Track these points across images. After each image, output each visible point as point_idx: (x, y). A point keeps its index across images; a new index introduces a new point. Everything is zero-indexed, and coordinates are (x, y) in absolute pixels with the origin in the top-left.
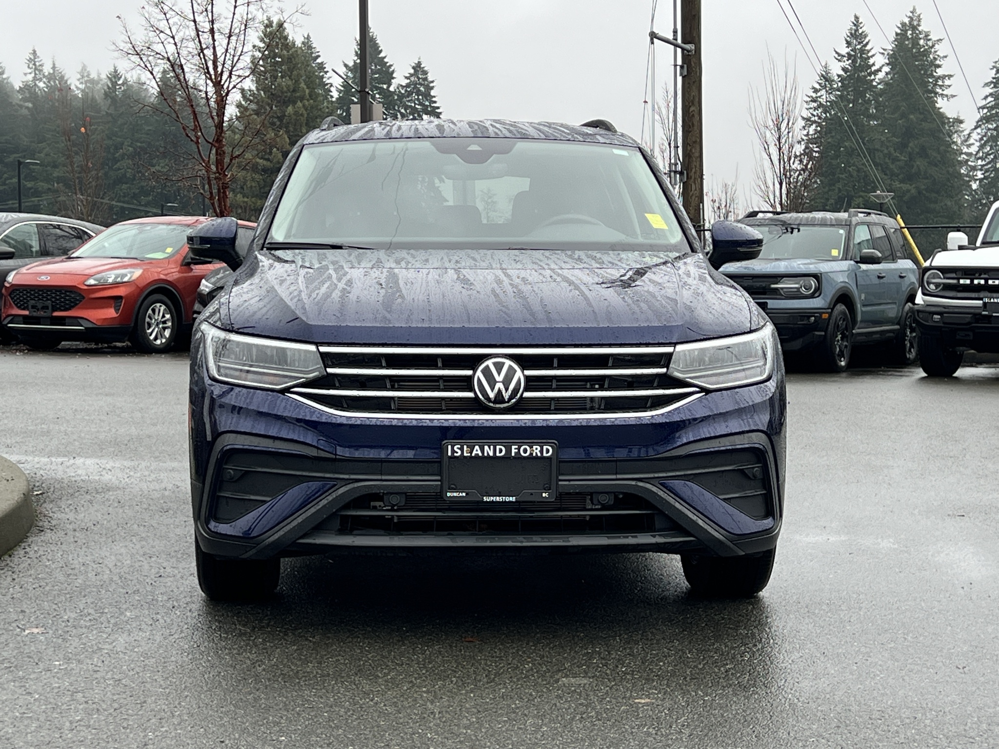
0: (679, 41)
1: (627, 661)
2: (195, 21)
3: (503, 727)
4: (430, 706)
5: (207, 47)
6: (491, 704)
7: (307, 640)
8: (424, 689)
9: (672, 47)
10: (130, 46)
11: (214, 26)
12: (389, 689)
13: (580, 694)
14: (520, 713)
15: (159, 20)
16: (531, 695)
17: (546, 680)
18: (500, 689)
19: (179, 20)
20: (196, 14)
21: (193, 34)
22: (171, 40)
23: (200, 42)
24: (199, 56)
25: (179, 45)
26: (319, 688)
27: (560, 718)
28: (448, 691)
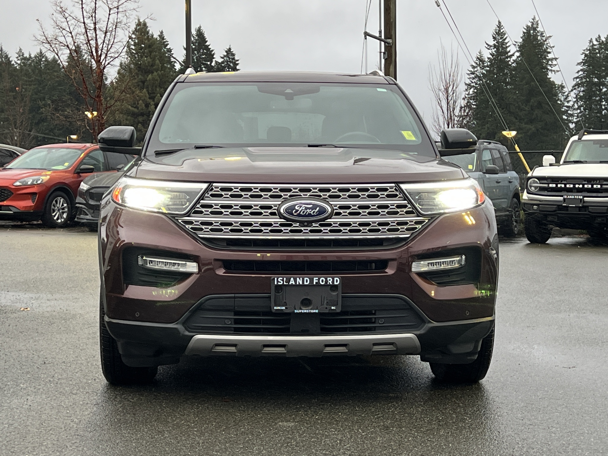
0: (383, 37)
1: (320, 413)
2: (84, 23)
3: (239, 451)
4: (197, 439)
5: (92, 39)
6: (234, 438)
7: (128, 400)
8: (195, 429)
9: (379, 41)
10: (44, 38)
11: (97, 26)
12: (174, 430)
13: (288, 432)
14: (251, 444)
15: (62, 22)
16: (259, 432)
17: (269, 424)
18: (241, 429)
19: (75, 22)
20: (85, 19)
21: (84, 31)
22: (70, 35)
23: (87, 36)
24: (87, 44)
25: (74, 37)
26: (132, 429)
27: (274, 446)
28: (210, 431)
